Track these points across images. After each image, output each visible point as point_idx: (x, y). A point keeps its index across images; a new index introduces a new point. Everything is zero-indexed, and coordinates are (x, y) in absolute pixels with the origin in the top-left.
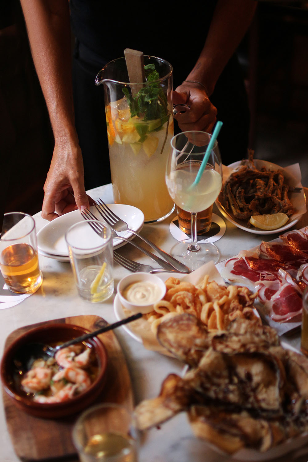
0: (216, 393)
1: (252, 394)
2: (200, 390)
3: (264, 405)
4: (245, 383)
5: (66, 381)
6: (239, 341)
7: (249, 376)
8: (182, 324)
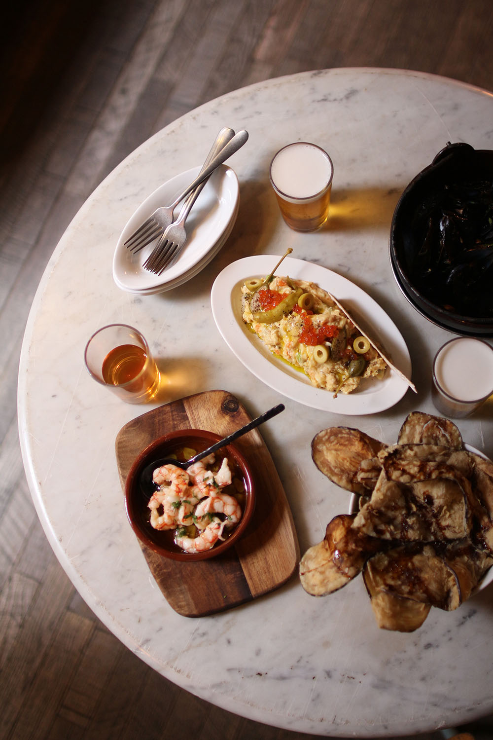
0: (391, 533)
1: (434, 520)
2: (373, 534)
3: (448, 534)
4: (426, 508)
5: (213, 514)
6: (416, 455)
7: (430, 499)
8: (341, 438)
